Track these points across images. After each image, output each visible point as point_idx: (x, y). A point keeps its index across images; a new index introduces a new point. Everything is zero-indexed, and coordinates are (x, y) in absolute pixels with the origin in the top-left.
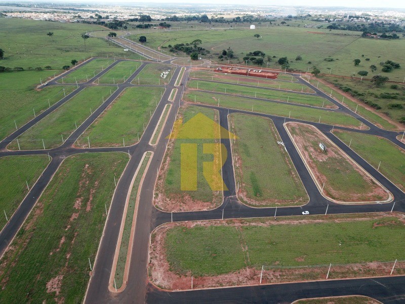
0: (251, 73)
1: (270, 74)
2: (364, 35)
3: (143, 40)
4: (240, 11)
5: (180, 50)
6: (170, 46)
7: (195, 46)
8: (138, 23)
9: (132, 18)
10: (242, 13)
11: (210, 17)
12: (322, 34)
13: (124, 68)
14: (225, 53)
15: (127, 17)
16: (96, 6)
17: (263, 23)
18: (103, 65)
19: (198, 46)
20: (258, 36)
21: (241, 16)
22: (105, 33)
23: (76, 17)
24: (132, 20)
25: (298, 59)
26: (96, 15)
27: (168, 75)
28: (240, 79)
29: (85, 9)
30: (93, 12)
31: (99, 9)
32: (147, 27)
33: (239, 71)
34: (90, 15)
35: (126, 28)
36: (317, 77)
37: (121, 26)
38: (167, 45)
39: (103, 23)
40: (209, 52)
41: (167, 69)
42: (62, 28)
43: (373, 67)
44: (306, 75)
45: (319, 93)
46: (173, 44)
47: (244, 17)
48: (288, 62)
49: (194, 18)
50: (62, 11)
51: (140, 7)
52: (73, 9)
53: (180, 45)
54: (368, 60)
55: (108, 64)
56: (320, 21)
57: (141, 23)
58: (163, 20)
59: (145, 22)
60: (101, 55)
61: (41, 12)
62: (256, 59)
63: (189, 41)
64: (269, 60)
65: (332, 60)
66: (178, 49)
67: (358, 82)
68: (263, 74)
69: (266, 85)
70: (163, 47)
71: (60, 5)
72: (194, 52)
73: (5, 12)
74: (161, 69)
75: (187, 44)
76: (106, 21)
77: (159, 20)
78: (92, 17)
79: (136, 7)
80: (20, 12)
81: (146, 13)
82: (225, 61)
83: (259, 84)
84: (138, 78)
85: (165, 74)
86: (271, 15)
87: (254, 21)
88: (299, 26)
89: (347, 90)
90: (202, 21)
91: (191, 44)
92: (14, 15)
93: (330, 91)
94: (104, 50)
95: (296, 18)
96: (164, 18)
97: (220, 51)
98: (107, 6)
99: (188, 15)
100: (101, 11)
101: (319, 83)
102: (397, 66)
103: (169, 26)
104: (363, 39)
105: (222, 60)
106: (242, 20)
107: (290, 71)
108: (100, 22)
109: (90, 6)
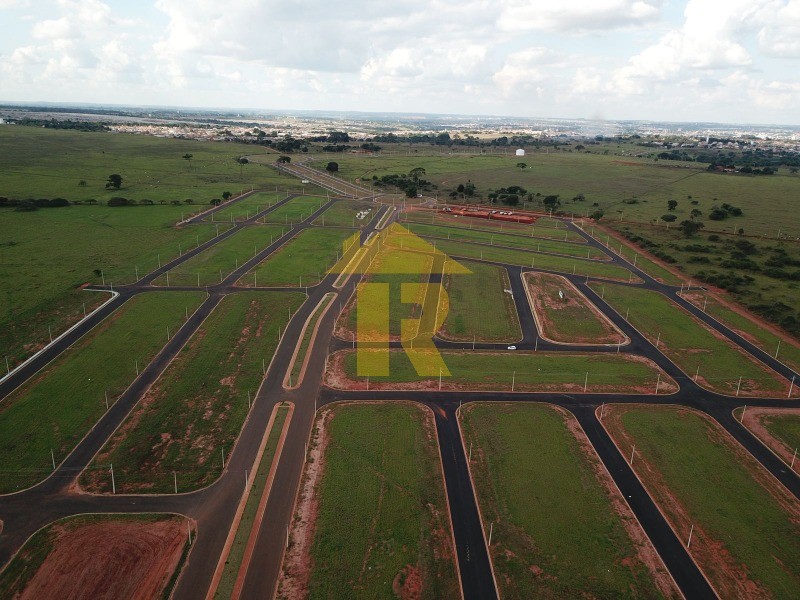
0: (496, 215)
1: (525, 218)
2: (712, 169)
3: (332, 168)
4: (514, 127)
5: (391, 183)
6: (375, 178)
7: (416, 179)
8: (325, 144)
9: (317, 135)
10: (515, 132)
11: (452, 137)
12: (642, 165)
13: (301, 205)
14: (461, 188)
15: (306, 134)
16: (252, 117)
17: (543, 148)
18: (271, 201)
19: (420, 178)
20: (524, 166)
21: (508, 137)
22: (272, 158)
23: (223, 133)
24: (316, 140)
25: (580, 198)
26: (255, 131)
27: (367, 216)
28: (475, 223)
29: (235, 121)
30: (249, 126)
31: (258, 122)
32: (340, 149)
33: (479, 213)
34: (243, 130)
35: (305, 150)
36: (599, 223)
37: (298, 147)
38: (370, 177)
39: (269, 142)
40: (435, 187)
41: (365, 208)
42: (202, 149)
43: (696, 213)
44: (582, 221)
45: (592, 243)
46: (380, 175)
47: (514, 138)
48: (559, 203)
49: (426, 138)
50: (195, 123)
51: (331, 119)
52: (215, 122)
53: (392, 177)
54: (695, 203)
55: (277, 199)
56: (652, 146)
57: (332, 144)
58: (369, 140)
59: (338, 141)
60: (267, 188)
61: (163, 125)
62: (511, 197)
63: (407, 171)
64: (530, 199)
65: (634, 202)
66: (387, 182)
67: (662, 230)
68: (515, 217)
69: (513, 231)
70: (363, 180)
71: (191, 115)
72: (412, 186)
73: (106, 124)
74: (358, 208)
75: (404, 176)
76: (273, 140)
77: (362, 140)
78: (248, 134)
79: (325, 119)
80: (129, 125)
81: (340, 129)
82: (459, 200)
83: (501, 230)
84: (323, 218)
85: (363, 214)
86: (565, 136)
87: (530, 144)
88: (606, 152)
89: (635, 240)
90: (438, 143)
91: (410, 175)
92: (121, 128)
93: (608, 240)
94: (270, 181)
95: (609, 140)
96: (372, 136)
97: (454, 186)
98: (271, 117)
99: (417, 132)
100: (264, 125)
101: (595, 231)
102: (737, 213)
103: (377, 149)
104: (705, 175)
105: (455, 199)
106: (509, 142)
107: (559, 214)
108: (262, 141)
109: (243, 117)
